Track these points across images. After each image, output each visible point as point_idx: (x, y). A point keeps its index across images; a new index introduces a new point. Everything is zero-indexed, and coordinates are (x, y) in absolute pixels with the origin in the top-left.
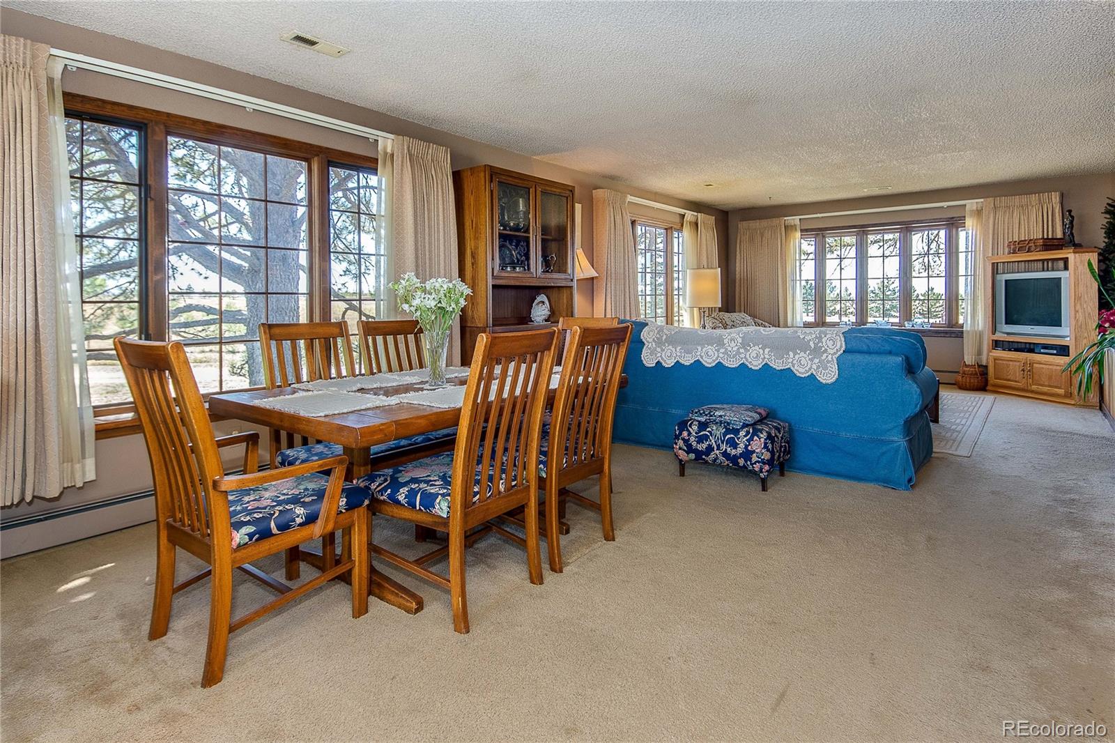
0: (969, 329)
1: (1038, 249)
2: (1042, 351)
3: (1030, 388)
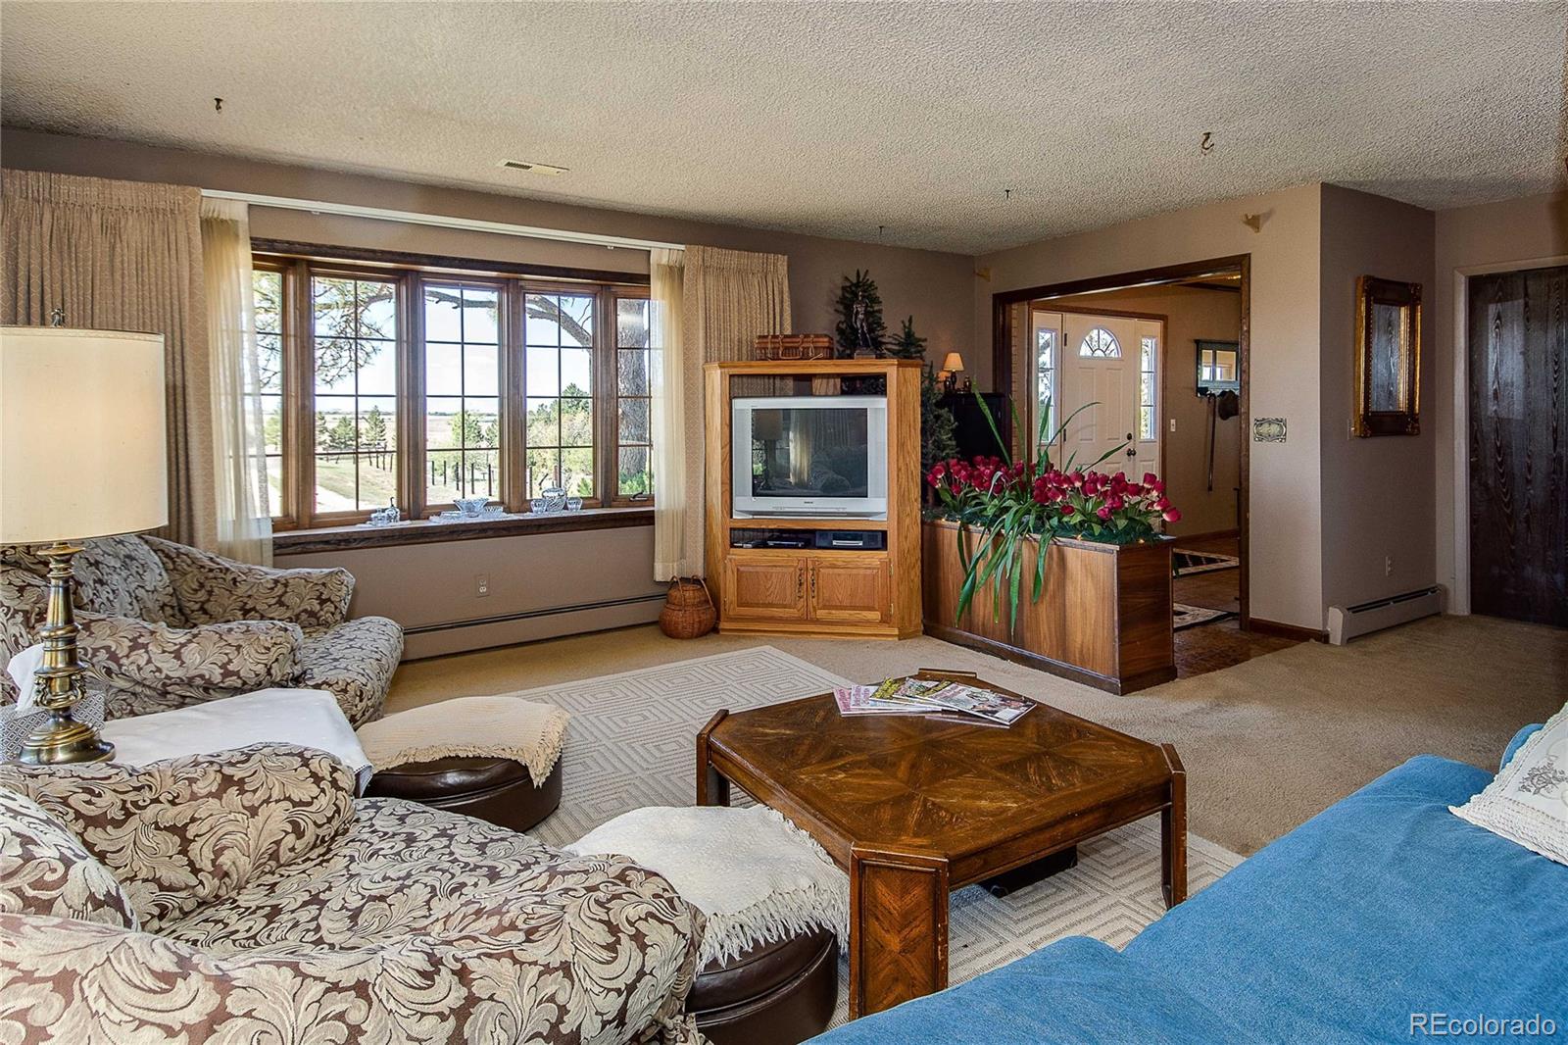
0: (663, 508)
1: (821, 355)
2: (835, 543)
3: (813, 615)
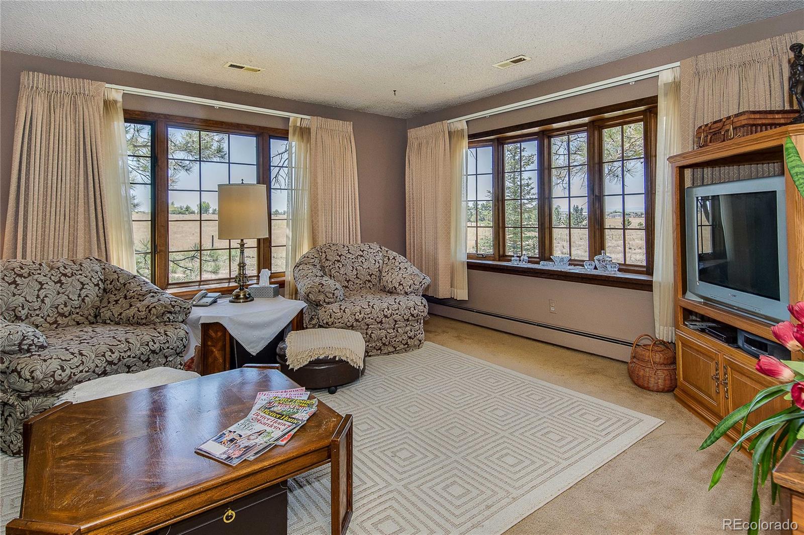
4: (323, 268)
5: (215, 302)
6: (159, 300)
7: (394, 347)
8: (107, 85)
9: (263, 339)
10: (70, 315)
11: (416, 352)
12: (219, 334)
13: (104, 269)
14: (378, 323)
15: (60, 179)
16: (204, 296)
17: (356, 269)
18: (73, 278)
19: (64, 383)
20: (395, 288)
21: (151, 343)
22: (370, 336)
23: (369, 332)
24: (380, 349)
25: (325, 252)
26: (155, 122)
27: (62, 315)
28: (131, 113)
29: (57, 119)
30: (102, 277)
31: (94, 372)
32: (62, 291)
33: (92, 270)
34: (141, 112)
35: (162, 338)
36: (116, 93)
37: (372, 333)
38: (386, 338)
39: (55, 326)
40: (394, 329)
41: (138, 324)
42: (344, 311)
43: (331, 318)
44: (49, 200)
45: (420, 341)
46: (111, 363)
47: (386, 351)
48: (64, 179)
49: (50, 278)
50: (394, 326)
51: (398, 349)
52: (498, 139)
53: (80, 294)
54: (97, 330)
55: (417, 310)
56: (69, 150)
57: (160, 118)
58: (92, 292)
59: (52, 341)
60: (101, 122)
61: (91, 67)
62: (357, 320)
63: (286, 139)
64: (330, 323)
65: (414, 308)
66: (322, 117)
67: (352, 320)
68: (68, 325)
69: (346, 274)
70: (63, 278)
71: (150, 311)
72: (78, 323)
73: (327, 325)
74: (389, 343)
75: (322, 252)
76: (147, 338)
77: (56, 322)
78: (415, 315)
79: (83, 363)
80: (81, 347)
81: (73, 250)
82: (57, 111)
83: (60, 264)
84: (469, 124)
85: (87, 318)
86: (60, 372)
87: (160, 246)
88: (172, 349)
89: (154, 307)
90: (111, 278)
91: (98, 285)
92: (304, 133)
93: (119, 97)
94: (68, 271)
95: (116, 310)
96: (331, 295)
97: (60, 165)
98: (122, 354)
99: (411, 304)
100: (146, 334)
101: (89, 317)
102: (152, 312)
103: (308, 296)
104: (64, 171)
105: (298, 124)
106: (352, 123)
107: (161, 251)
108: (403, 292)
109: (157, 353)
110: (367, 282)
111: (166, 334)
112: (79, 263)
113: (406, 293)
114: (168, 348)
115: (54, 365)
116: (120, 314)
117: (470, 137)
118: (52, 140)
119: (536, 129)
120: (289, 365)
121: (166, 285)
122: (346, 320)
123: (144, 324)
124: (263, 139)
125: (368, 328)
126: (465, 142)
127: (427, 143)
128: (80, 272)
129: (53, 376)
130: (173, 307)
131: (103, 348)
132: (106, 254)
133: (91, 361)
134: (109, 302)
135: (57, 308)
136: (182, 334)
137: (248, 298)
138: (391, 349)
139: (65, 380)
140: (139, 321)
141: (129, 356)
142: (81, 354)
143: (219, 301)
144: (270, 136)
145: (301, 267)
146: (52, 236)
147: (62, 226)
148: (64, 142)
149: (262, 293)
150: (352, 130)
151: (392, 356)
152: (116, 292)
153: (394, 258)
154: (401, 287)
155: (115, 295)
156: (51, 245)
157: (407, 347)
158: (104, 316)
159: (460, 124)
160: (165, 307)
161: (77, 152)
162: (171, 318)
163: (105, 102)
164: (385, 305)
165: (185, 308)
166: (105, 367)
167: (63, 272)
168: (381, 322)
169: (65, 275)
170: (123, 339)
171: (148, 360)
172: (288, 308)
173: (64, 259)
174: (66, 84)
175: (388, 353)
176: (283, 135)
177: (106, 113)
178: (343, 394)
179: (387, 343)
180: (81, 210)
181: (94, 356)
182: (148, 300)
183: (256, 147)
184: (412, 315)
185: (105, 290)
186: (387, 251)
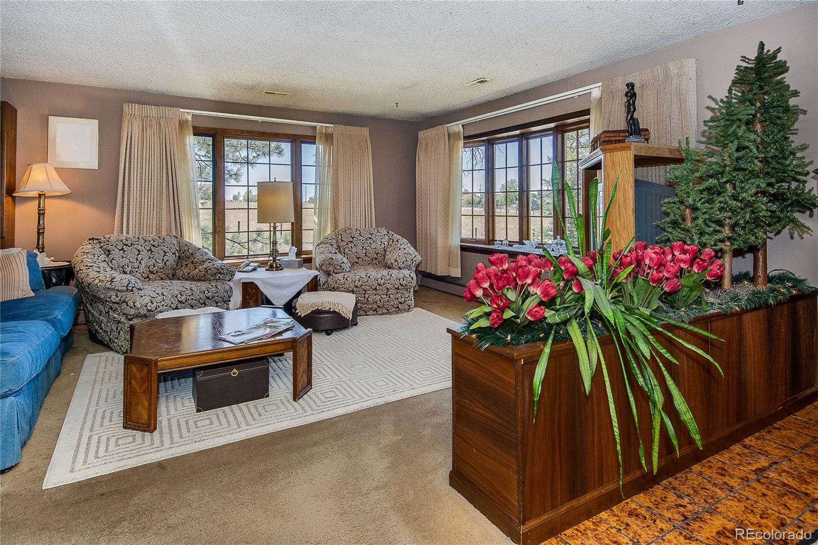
4: (338, 247)
5: (254, 270)
6: (213, 265)
7: (388, 310)
8: (181, 110)
9: (285, 296)
10: (157, 273)
11: (405, 314)
12: (254, 290)
13: (179, 243)
14: (373, 289)
15: (151, 179)
16: (248, 265)
17: (366, 249)
18: (159, 248)
19: (152, 311)
20: (392, 264)
21: (206, 292)
22: (368, 300)
23: (367, 296)
24: (376, 310)
25: (341, 235)
26: (215, 135)
27: (152, 272)
28: (198, 129)
29: (148, 136)
30: (178, 249)
31: (170, 306)
32: (152, 256)
33: (171, 243)
34: (205, 128)
35: (214, 289)
36: (188, 114)
37: (369, 297)
38: (381, 302)
39: (148, 279)
40: (387, 295)
41: (200, 280)
42: (347, 279)
43: (336, 284)
44: (143, 194)
45: (409, 306)
46: (181, 302)
47: (380, 312)
48: (153, 178)
49: (145, 247)
50: (387, 292)
51: (390, 311)
52: (488, 140)
53: (163, 259)
54: (173, 282)
55: (405, 281)
56: (156, 158)
57: (218, 131)
58: (171, 259)
59: (146, 287)
60: (177, 137)
61: (170, 96)
62: (356, 287)
63: (314, 143)
64: (336, 288)
65: (403, 279)
66: (342, 125)
67: (352, 286)
68: (155, 280)
69: (357, 252)
70: (152, 248)
71: (207, 271)
72: (162, 279)
73: (334, 289)
74: (383, 306)
75: (338, 235)
76: (204, 288)
77: (148, 277)
78: (404, 285)
79: (164, 300)
80: (163, 290)
81: (159, 230)
82: (148, 130)
83: (150, 238)
84: (465, 128)
85: (168, 276)
86: (150, 304)
87: (219, 228)
88: (220, 297)
89: (210, 269)
90: (184, 249)
91: (175, 253)
92: (328, 138)
93: (190, 118)
94: (156, 243)
95: (186, 271)
96: (339, 267)
97: (150, 169)
98: (188, 297)
99: (401, 276)
100: (203, 286)
101: (169, 275)
102: (208, 272)
103: (321, 267)
104: (153, 173)
105: (324, 131)
106: (368, 128)
107: (220, 231)
108: (397, 267)
109: (210, 299)
110: (374, 260)
111: (216, 287)
112: (163, 238)
113: (400, 268)
114: (218, 296)
115: (147, 300)
116: (189, 273)
117: (465, 138)
118: (145, 152)
119: (517, 132)
120: (298, 313)
121: (223, 258)
122: (348, 286)
123: (203, 280)
124: (296, 144)
125: (365, 293)
126: (461, 143)
127: (432, 144)
128: (163, 244)
129: (146, 306)
130: (223, 269)
131: (176, 292)
132: (181, 233)
133: (169, 300)
134: (182, 266)
135: (149, 268)
136: (228, 288)
137: (279, 268)
138: (385, 311)
139: (153, 309)
140: (200, 278)
141: (192, 299)
142: (163, 295)
143: (258, 269)
144: (301, 142)
145: (321, 246)
146: (145, 220)
147: (152, 212)
148: (153, 152)
149: (290, 265)
150: (368, 135)
151: (385, 316)
152: (187, 259)
153: (397, 241)
154: (396, 263)
155: (186, 261)
156: (145, 225)
157: (398, 310)
158: (179, 275)
159: (456, 127)
160: (217, 270)
161: (161, 159)
162: (221, 277)
163: (180, 122)
164: (379, 276)
165: (231, 271)
166: (177, 305)
167: (153, 244)
168: (376, 289)
169: (154, 246)
170: (189, 288)
171: (204, 303)
172: (306, 275)
173: (153, 235)
174: (152, 111)
175: (382, 314)
176: (311, 140)
177: (181, 129)
178: (336, 336)
179: (381, 306)
180: (164, 201)
181: (170, 297)
182: (206, 265)
183: (291, 151)
184: (402, 285)
185: (179, 257)
186: (393, 235)
